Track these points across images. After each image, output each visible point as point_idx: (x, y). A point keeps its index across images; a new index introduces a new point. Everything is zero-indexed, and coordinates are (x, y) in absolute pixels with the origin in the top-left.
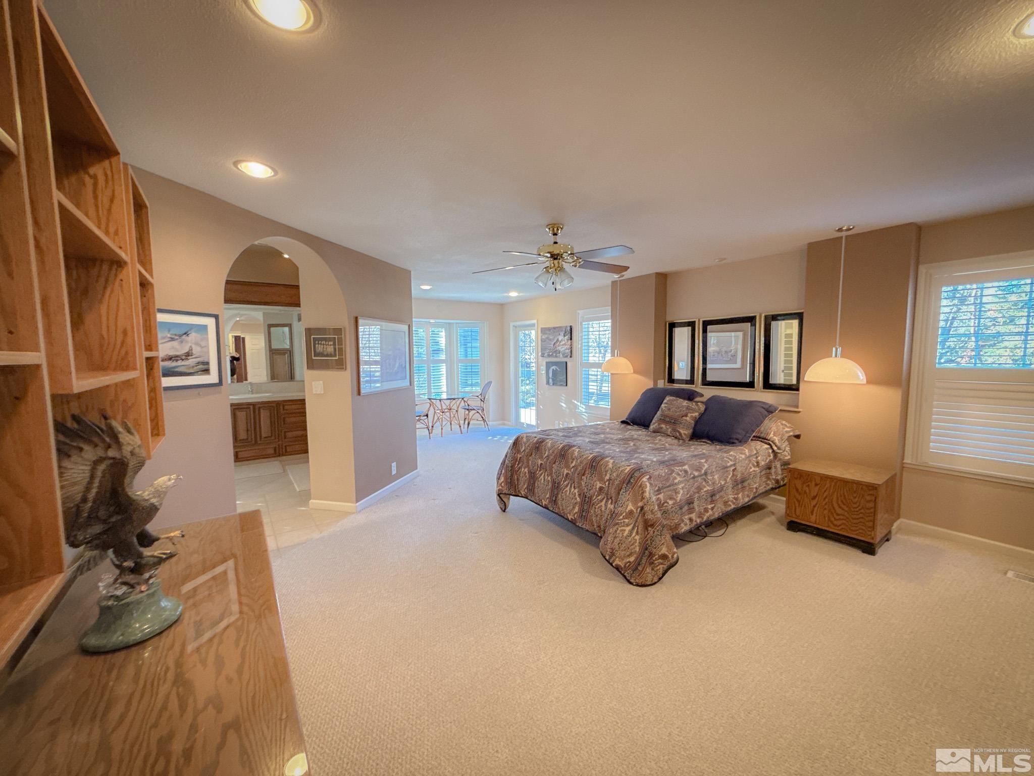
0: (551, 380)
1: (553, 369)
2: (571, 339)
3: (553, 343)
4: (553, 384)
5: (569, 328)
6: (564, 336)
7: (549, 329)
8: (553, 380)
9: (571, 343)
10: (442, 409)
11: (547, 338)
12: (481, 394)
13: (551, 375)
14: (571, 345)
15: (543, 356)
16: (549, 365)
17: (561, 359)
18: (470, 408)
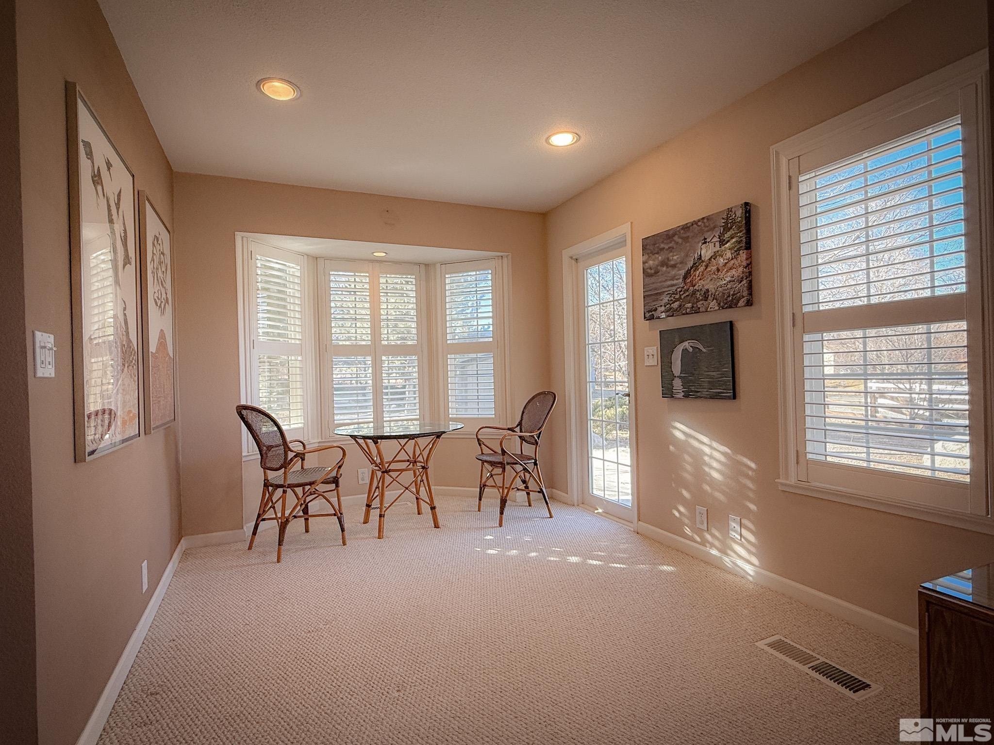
0: (677, 384)
1: (685, 351)
2: (748, 247)
3: (683, 272)
4: (686, 396)
5: (739, 212)
6: (722, 243)
7: (668, 236)
8: (685, 382)
9: (749, 257)
10: (382, 463)
11: (664, 263)
12: (520, 424)
13: (677, 369)
14: (749, 265)
15: (651, 318)
16: (668, 341)
17: (715, 316)
18: (507, 459)
